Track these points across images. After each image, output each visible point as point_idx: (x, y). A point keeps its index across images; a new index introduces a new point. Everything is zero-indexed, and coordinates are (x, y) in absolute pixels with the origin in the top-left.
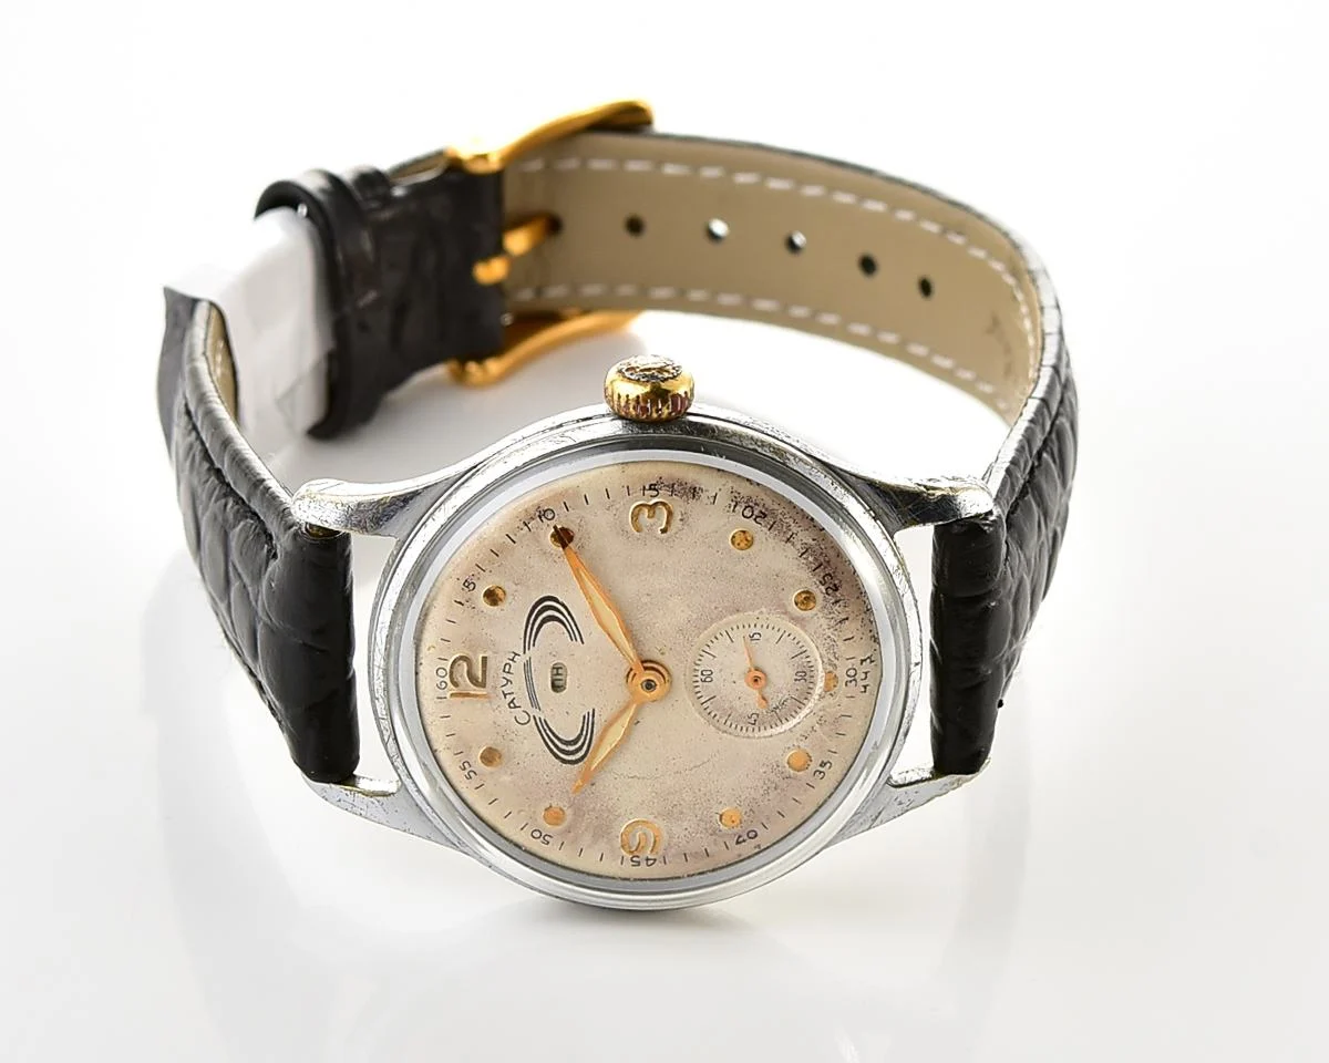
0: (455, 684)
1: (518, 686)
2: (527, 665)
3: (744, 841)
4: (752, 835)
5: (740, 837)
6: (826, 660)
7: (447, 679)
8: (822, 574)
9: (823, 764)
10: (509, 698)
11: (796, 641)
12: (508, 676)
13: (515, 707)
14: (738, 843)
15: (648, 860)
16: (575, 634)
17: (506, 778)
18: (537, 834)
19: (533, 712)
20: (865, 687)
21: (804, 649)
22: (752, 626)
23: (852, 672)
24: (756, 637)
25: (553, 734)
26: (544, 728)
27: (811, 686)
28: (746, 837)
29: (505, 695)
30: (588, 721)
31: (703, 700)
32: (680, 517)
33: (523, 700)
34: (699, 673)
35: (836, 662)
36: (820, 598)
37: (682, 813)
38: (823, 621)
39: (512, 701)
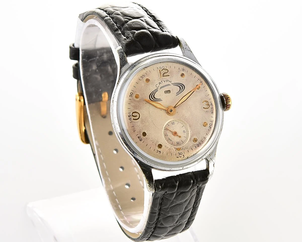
0: (162, 70)
1: (164, 84)
2: (169, 85)
3: (139, 138)
4: (141, 140)
5: (140, 137)
6: (183, 147)
7: (162, 69)
8: (201, 143)
9: (160, 152)
10: (161, 82)
11: (185, 140)
12: (166, 81)
13: (159, 84)
14: (138, 137)
15: (131, 118)
16: (178, 93)
17: (143, 85)
18: (131, 94)
19: (159, 88)
20: (178, 157)
21: (184, 142)
22: (187, 131)
23: (181, 153)
24: (184, 132)
25: (155, 93)
26: (156, 90)
27: (176, 146)
28: (140, 138)
29: (162, 81)
30: (159, 100)
31: (168, 124)
32: (207, 111)
33: (161, 85)
34: (173, 122)
35: (183, 150)
36: (196, 143)
37: (143, 124)
38: (191, 145)
39: (160, 83)
